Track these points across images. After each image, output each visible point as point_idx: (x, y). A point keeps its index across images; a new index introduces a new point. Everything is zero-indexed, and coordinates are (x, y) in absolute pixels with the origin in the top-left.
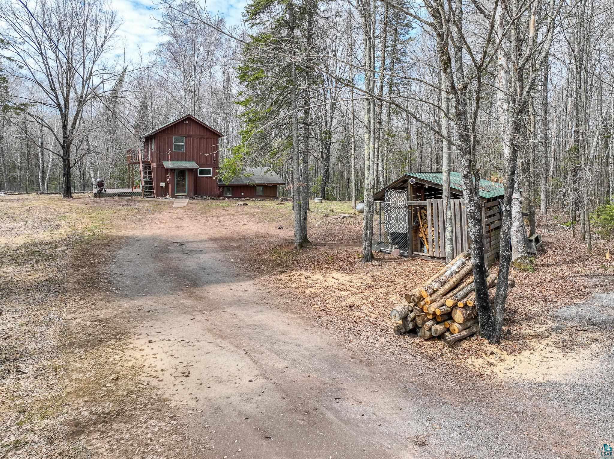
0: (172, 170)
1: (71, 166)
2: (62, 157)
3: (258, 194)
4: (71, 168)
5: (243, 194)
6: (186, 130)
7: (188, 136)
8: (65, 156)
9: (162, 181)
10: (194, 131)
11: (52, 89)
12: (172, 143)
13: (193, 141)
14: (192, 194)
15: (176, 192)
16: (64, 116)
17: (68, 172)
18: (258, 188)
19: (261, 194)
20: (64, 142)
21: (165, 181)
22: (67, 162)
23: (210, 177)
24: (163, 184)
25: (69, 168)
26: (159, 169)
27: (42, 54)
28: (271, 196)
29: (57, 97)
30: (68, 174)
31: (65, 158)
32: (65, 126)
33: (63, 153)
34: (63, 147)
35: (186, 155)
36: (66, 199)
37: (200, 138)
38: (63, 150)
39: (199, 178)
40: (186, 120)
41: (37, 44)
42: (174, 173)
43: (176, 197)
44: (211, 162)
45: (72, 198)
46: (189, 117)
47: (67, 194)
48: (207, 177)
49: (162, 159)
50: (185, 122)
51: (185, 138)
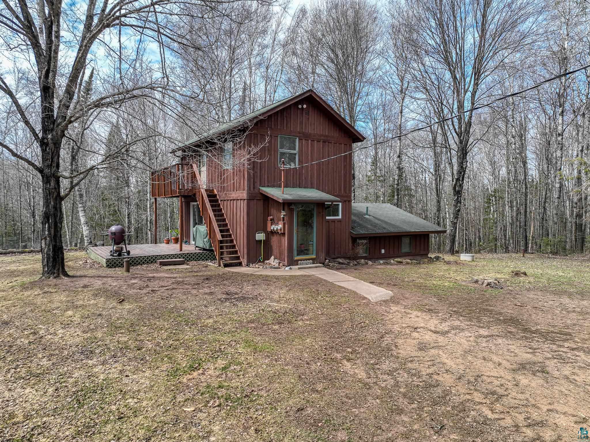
0: (288, 205)
1: (62, 193)
2: (41, 171)
3: (404, 250)
4: (62, 199)
5: (383, 251)
6: (301, 123)
7: (305, 137)
8: (50, 166)
9: (258, 230)
10: (315, 125)
12: (276, 151)
13: (312, 146)
14: (322, 256)
15: (295, 252)
17: (55, 208)
18: (403, 240)
19: (408, 249)
20: (45, 130)
21: (264, 229)
22: (53, 183)
23: (339, 221)
24: (260, 236)
25: (59, 199)
26: (252, 203)
28: (421, 254)
30: (55, 216)
31: (47, 171)
33: (44, 159)
34: (43, 143)
35: (301, 174)
36: (52, 281)
37: (324, 142)
38: (43, 151)
40: (301, 102)
42: (291, 211)
43: (296, 263)
44: (340, 190)
45: (68, 276)
46: (311, 95)
47: (54, 267)
48: (333, 221)
49: (258, 183)
50: (300, 106)
51: (300, 139)
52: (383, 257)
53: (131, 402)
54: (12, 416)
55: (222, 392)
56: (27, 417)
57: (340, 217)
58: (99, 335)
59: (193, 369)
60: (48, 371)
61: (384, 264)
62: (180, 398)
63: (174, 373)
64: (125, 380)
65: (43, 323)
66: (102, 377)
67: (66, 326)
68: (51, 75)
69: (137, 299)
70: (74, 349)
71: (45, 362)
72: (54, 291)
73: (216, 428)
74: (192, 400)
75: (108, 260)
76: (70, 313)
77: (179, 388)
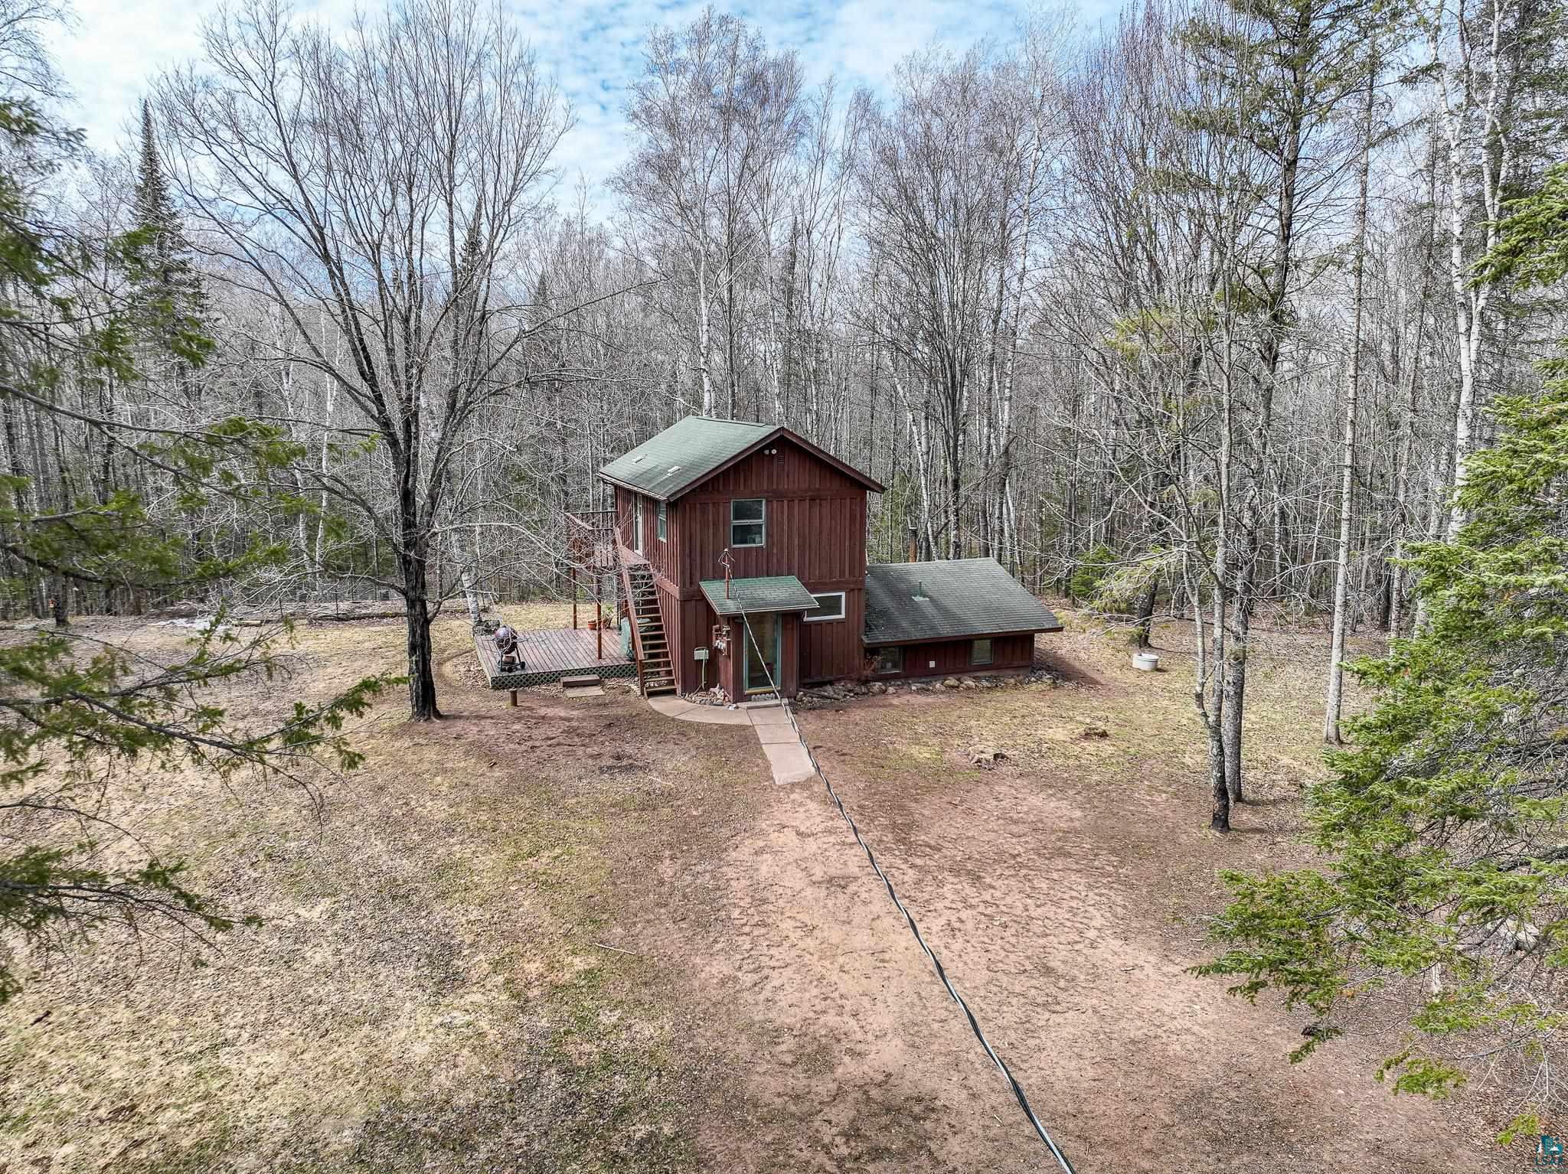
1: (429, 615)
2: (404, 593)
3: (976, 662)
4: (429, 621)
5: (932, 664)
6: (770, 476)
7: (776, 496)
8: (414, 588)
9: (698, 645)
10: (795, 477)
11: (363, 374)
12: (727, 523)
13: (790, 508)
14: (794, 686)
15: (746, 684)
16: (406, 463)
17: (422, 636)
18: (977, 643)
19: (987, 661)
20: (407, 544)
21: (708, 644)
22: (419, 607)
23: (839, 621)
24: (701, 654)
25: (426, 622)
26: (688, 605)
27: (326, 257)
28: (1016, 663)
29: (378, 399)
30: (422, 644)
31: (411, 594)
32: (407, 497)
33: (407, 580)
35: (769, 555)
36: (423, 726)
37: (812, 499)
38: (406, 569)
39: (810, 624)
40: (770, 446)
41: (309, 222)
43: (747, 698)
44: (842, 573)
45: (439, 716)
46: (782, 437)
47: (424, 707)
48: (830, 623)
49: (698, 575)
50: (767, 452)
51: (767, 502)
52: (934, 674)
53: (476, 879)
54: (395, 880)
55: (543, 878)
56: (405, 882)
57: (843, 616)
58: (463, 810)
59: (531, 855)
60: (417, 846)
61: (920, 691)
62: (511, 879)
63: (514, 858)
64: (475, 861)
65: (413, 792)
66: (458, 855)
67: (434, 797)
68: (411, 480)
69: (512, 763)
70: (439, 825)
71: (416, 837)
72: (424, 742)
73: (526, 903)
74: (519, 882)
75: (494, 680)
76: (439, 779)
77: (513, 872)
